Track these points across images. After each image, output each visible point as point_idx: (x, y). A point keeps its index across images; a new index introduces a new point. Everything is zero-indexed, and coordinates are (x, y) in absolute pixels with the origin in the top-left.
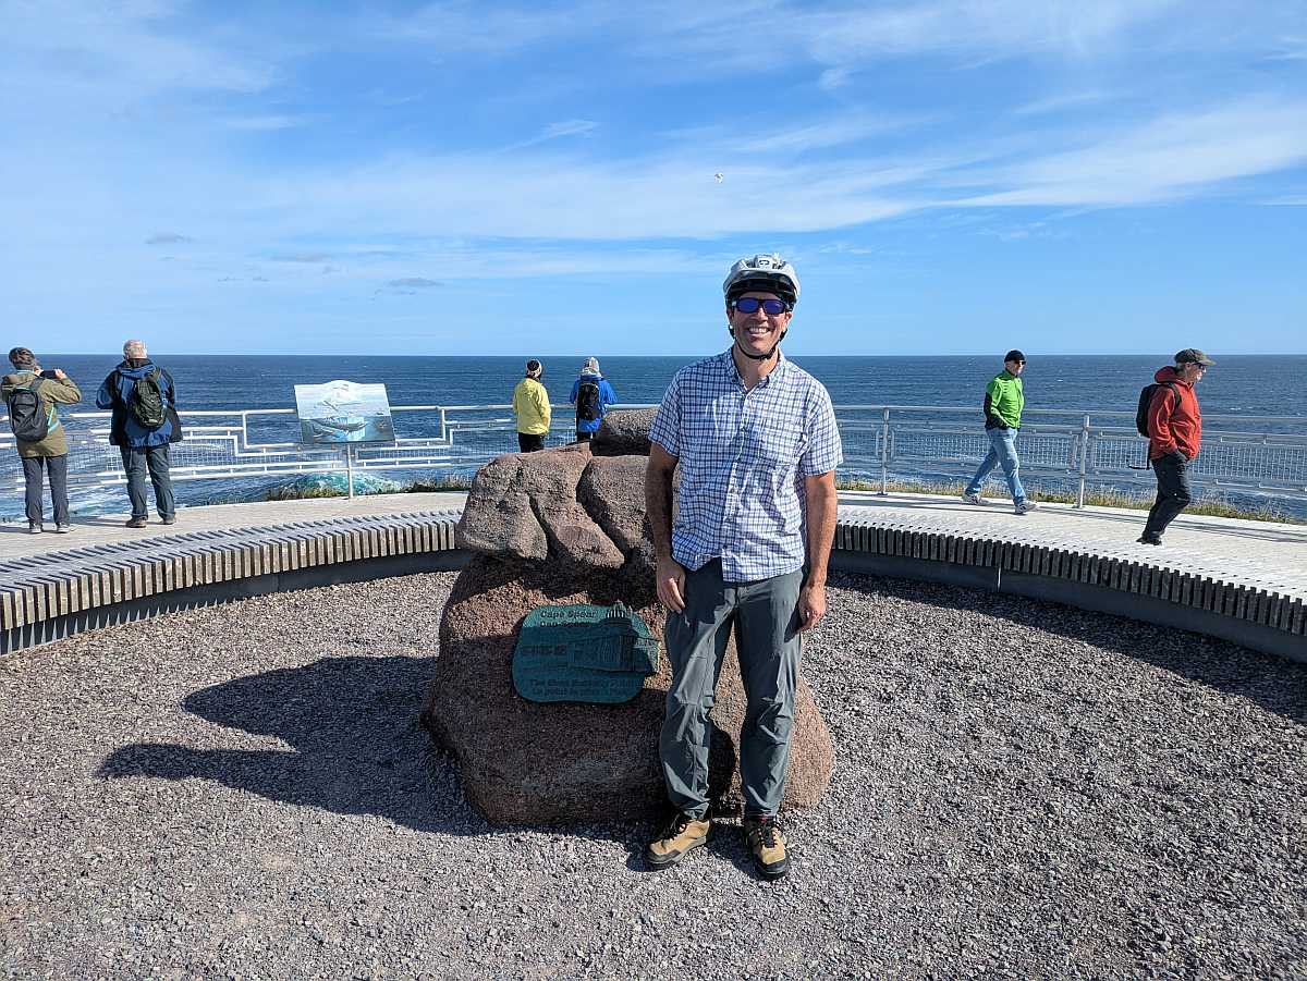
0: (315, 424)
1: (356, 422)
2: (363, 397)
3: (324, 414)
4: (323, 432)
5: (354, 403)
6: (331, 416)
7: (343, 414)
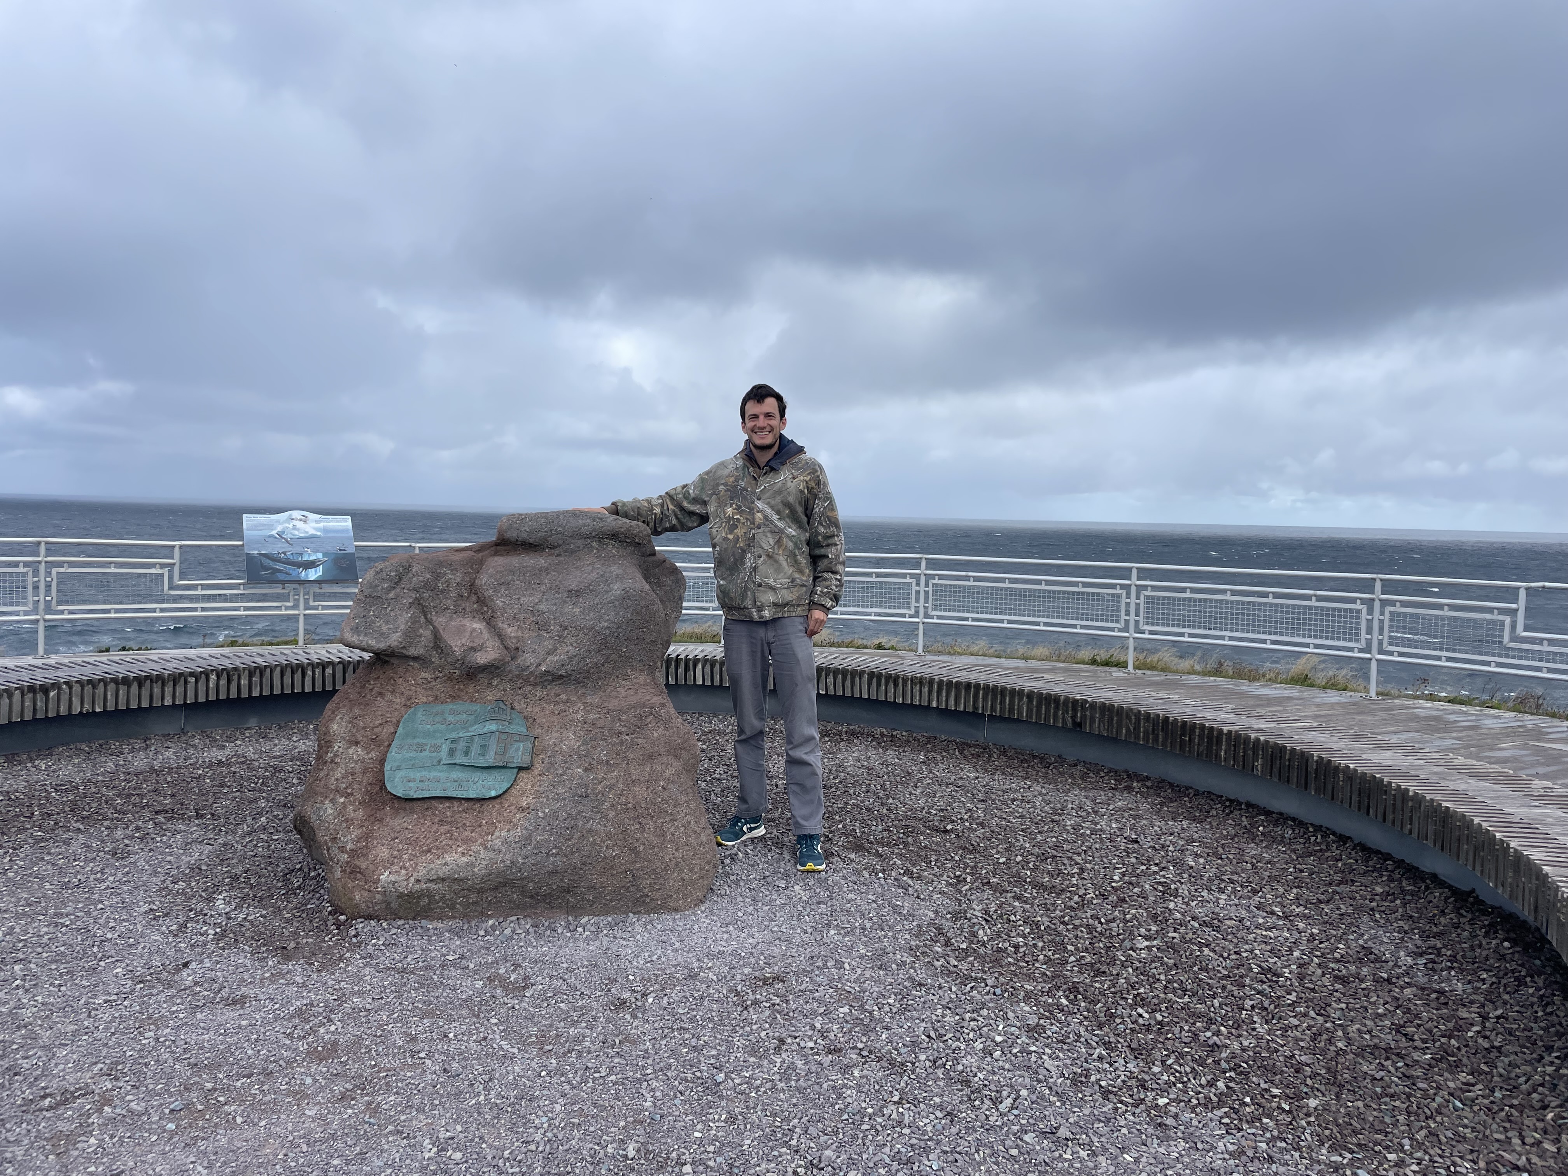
0: (264, 560)
1: (313, 558)
2: (325, 530)
3: (275, 549)
4: (272, 568)
5: (313, 537)
6: (284, 550)
7: (298, 549)
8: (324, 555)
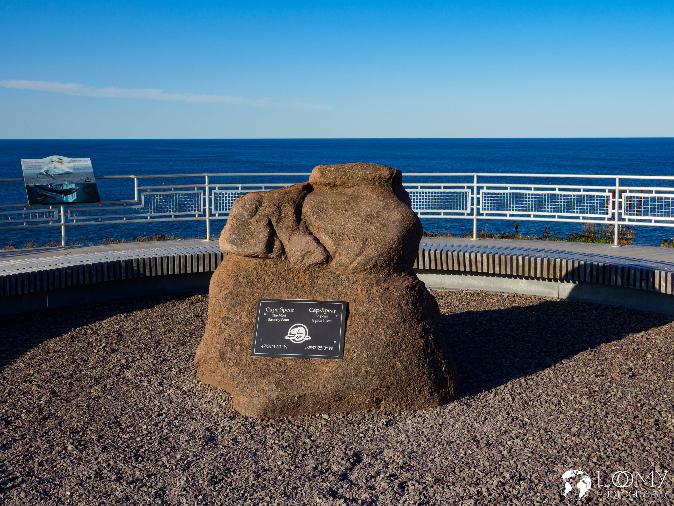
0: (39, 190)
1: (69, 187)
2: (75, 168)
3: (45, 182)
4: (44, 195)
5: (67, 173)
6: (50, 183)
7: (58, 182)
8: (77, 185)
